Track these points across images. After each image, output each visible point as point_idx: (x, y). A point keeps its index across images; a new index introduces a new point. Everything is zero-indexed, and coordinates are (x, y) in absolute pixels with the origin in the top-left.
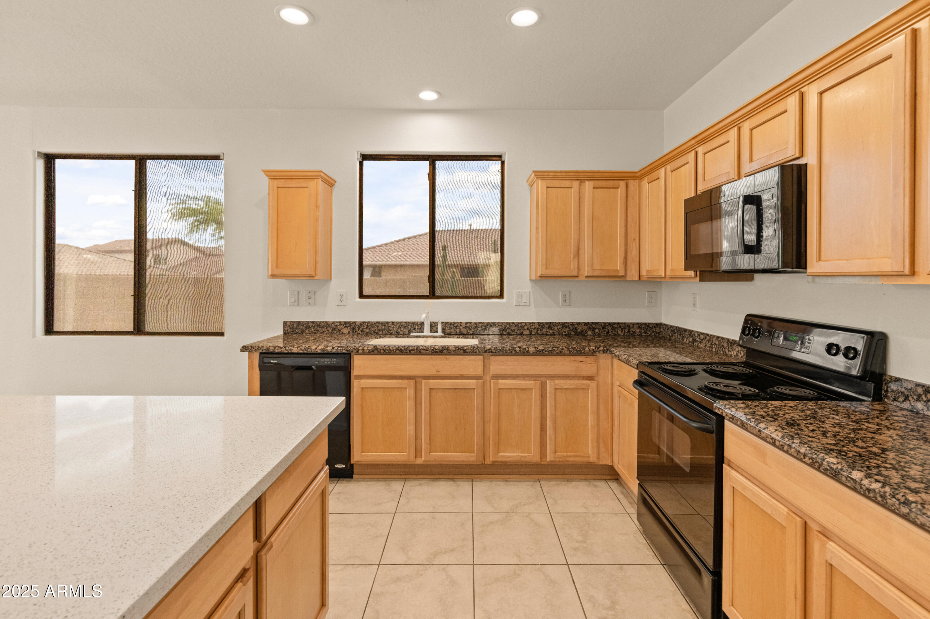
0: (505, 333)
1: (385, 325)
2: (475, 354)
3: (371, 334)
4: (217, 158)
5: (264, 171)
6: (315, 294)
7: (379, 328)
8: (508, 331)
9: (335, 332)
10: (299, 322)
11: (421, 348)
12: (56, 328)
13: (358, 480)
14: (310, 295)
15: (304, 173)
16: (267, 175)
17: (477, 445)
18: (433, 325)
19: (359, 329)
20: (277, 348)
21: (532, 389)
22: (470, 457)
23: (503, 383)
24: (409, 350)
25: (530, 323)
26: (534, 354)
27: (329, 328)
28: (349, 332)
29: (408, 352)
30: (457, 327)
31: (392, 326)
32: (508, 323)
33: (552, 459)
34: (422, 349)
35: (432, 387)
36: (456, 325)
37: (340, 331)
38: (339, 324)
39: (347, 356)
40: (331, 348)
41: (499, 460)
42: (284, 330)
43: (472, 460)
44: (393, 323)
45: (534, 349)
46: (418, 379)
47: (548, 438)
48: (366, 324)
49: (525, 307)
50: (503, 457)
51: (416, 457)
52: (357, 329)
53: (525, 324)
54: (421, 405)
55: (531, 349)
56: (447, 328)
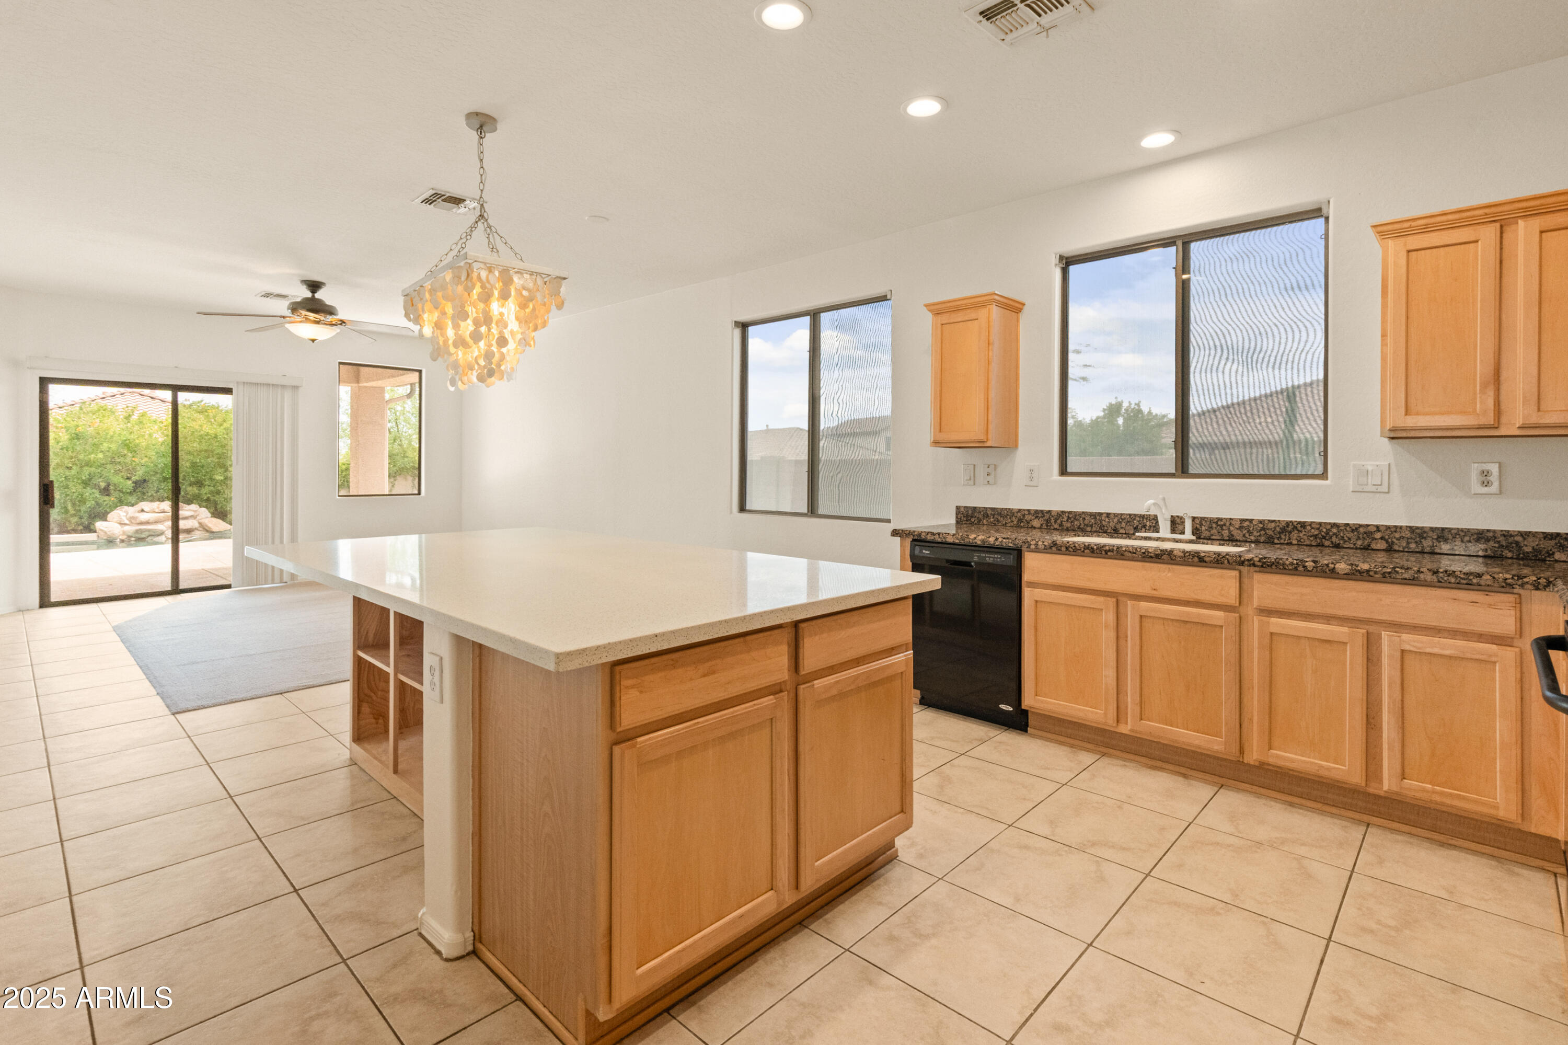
0: (1327, 543)
1: (1095, 518)
2: (1220, 565)
3: (1074, 530)
4: (883, 298)
5: (926, 306)
6: (995, 470)
7: (1086, 522)
8: (1334, 539)
9: (1022, 524)
10: (975, 508)
11: (1124, 549)
12: (748, 507)
13: (1033, 736)
14: (989, 470)
15: (973, 300)
16: (930, 311)
17: (1226, 724)
18: (1178, 521)
19: (1055, 522)
20: (929, 535)
21: (1345, 643)
22: (1215, 744)
23: (1277, 624)
24: (1105, 551)
25: (1388, 527)
26: (1348, 576)
27: (1014, 518)
28: (1042, 525)
29: (1103, 553)
30: (1224, 527)
31: (1107, 520)
32: (1335, 525)
33: (1395, 789)
34: (1126, 551)
35: (1143, 614)
36: (1222, 523)
37: (1028, 523)
38: (1027, 513)
39: (1018, 553)
40: (994, 539)
41: (1271, 760)
42: (957, 517)
43: (1216, 748)
44: (1108, 515)
45: (1350, 567)
46: (1121, 599)
47: (1385, 746)
48: (1067, 514)
49: (1378, 495)
50: (1278, 756)
51: (1118, 722)
52: (1053, 521)
53: (1375, 529)
54: (1127, 641)
55: (1342, 567)
56: (1203, 528)
